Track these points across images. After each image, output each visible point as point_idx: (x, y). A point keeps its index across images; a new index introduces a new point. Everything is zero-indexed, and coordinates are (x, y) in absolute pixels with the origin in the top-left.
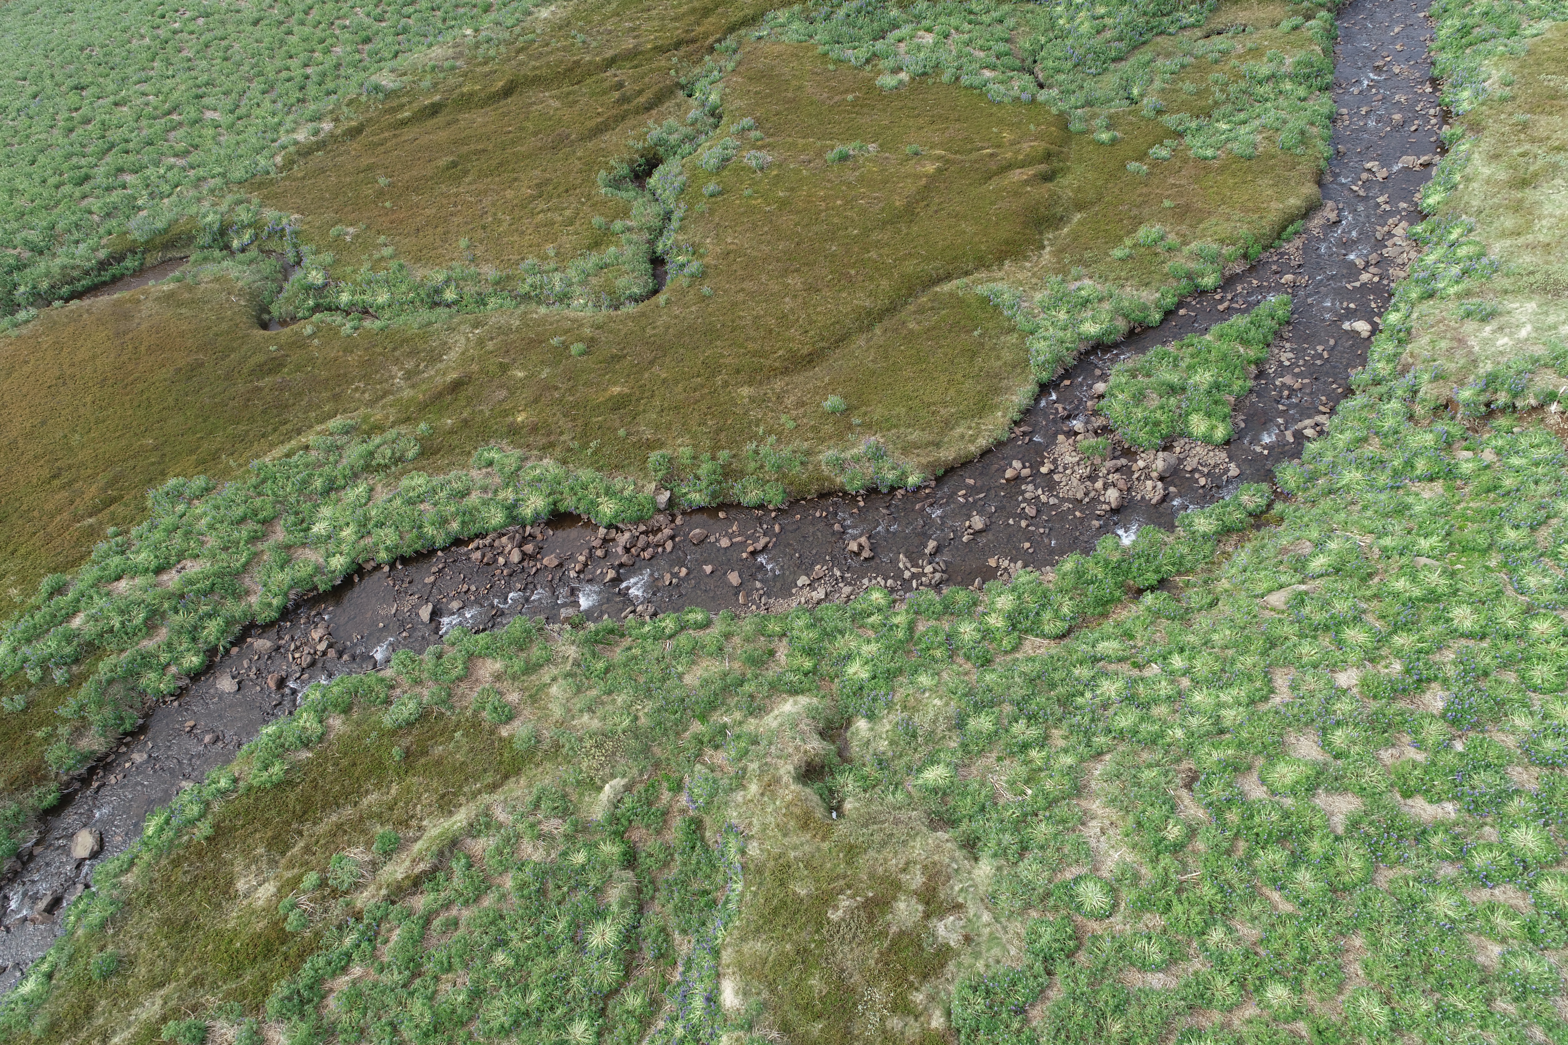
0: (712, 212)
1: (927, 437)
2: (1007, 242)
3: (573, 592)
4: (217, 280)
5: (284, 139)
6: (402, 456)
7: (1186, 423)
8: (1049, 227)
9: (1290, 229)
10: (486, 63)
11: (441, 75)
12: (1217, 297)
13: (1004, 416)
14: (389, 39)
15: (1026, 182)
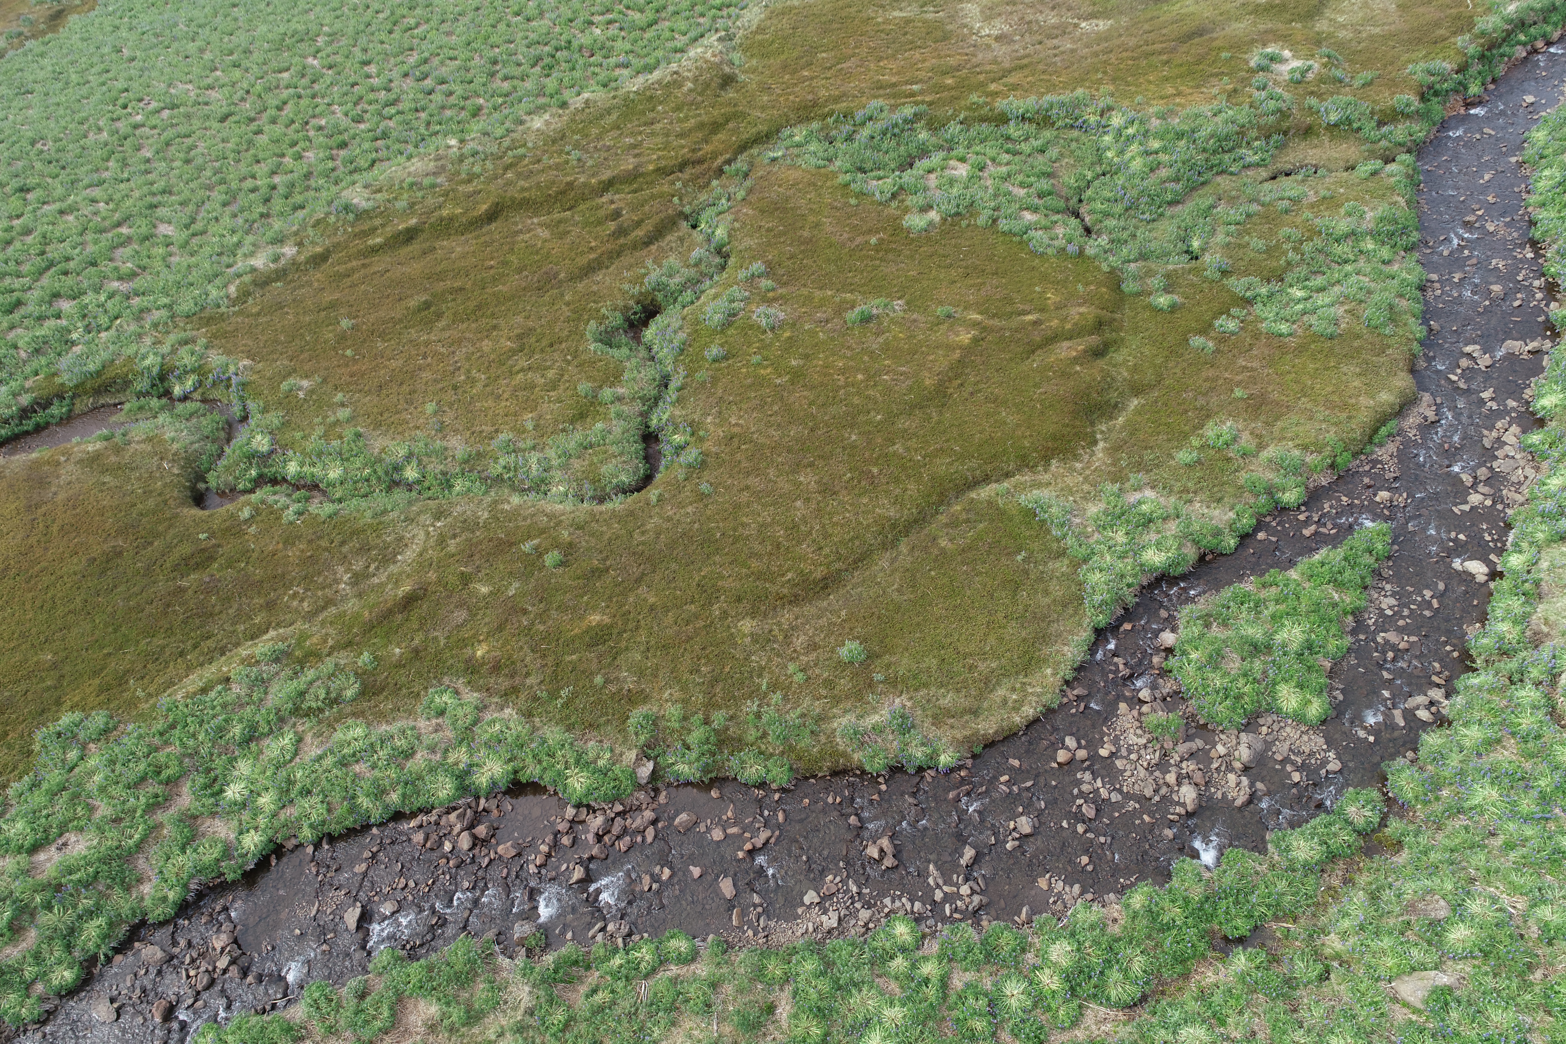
0: (715, 380)
1: (964, 702)
2: (1054, 438)
3: (533, 894)
4: (150, 440)
5: (240, 266)
6: (339, 695)
7: (1273, 694)
8: (1102, 415)
9: (1383, 431)
10: (469, 181)
11: (420, 194)
12: (1302, 517)
13: (1054, 674)
14: (366, 145)
15: (1075, 360)
